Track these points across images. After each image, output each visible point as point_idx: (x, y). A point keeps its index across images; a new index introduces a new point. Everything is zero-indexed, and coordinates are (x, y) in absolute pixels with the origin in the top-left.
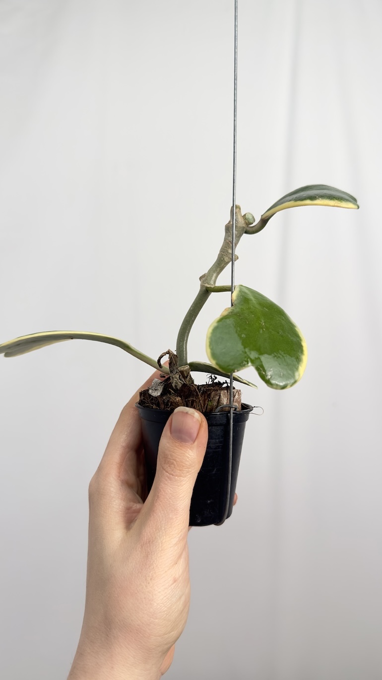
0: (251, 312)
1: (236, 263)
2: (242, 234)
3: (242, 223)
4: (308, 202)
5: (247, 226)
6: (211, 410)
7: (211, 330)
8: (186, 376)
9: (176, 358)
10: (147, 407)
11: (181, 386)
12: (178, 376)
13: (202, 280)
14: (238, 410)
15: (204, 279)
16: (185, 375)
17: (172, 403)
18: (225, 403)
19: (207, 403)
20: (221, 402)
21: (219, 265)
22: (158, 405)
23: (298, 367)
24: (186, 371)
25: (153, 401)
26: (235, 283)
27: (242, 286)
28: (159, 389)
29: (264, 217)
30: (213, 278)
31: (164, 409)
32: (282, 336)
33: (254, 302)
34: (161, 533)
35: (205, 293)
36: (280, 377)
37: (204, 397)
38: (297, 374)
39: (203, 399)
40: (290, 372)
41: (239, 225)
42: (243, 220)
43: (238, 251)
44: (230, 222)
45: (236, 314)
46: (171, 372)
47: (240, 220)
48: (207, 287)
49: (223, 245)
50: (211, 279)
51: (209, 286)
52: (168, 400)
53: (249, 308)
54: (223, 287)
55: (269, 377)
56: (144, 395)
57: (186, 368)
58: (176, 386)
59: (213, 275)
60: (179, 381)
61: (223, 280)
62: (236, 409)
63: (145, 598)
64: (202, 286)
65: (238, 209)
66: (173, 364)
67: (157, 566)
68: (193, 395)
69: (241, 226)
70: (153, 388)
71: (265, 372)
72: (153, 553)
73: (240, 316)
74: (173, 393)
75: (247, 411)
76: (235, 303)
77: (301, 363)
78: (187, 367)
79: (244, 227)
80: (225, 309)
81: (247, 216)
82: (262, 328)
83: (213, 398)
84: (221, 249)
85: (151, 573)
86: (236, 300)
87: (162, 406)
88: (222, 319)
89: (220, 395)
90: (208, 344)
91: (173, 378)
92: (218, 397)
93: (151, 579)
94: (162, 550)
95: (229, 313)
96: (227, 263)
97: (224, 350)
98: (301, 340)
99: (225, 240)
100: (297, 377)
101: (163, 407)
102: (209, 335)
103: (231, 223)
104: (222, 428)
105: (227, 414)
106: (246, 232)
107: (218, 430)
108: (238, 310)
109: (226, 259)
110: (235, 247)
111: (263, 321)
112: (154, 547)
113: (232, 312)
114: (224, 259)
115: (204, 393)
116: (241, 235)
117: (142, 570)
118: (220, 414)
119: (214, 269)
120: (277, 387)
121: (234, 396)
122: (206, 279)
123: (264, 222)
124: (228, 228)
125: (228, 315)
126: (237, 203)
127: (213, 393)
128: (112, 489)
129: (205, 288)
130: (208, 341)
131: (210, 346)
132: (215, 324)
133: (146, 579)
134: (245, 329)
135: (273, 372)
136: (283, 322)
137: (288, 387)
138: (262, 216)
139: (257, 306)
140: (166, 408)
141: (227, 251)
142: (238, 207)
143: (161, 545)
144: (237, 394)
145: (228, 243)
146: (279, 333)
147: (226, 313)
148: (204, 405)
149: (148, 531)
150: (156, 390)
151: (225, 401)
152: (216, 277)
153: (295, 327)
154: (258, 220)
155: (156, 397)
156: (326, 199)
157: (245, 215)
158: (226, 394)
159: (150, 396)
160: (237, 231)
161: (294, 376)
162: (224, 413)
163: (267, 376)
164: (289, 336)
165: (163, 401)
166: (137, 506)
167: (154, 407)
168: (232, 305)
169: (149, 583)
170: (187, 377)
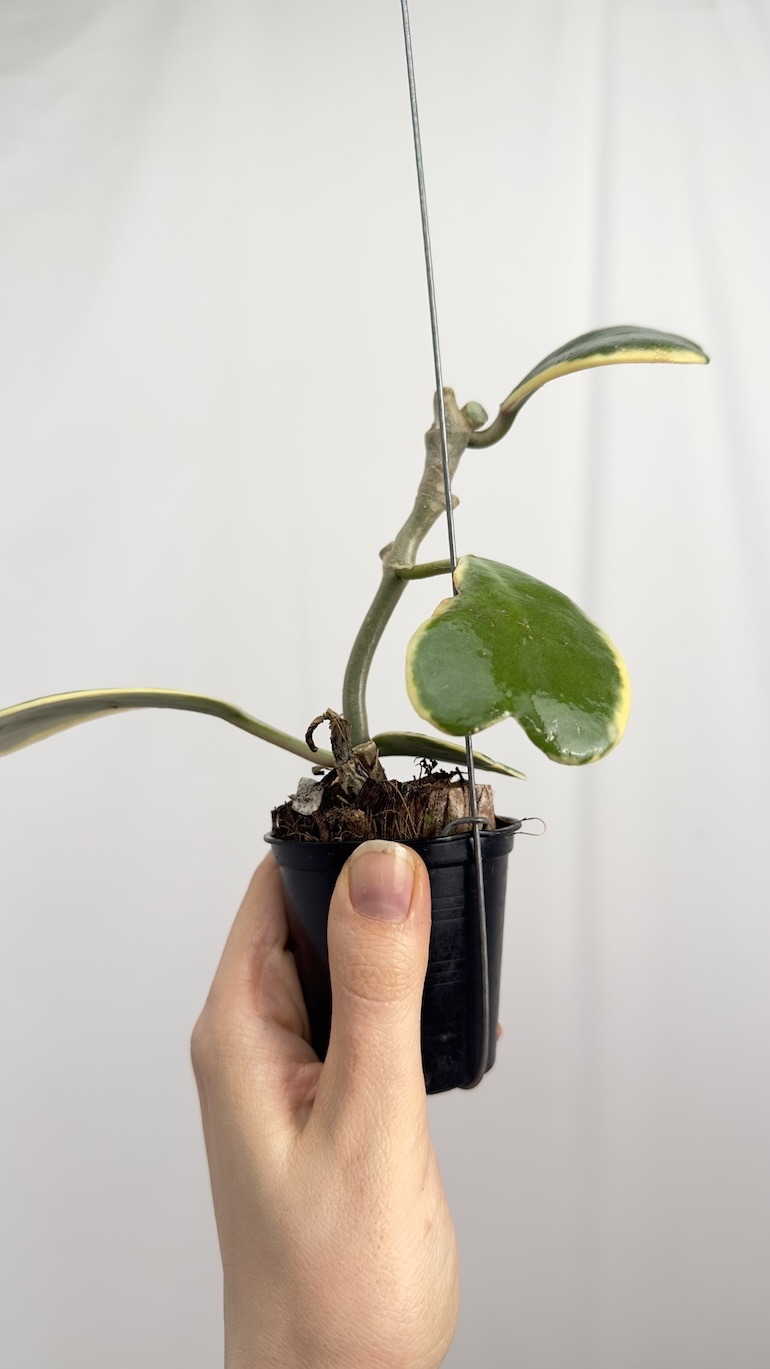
0: (499, 604)
1: (456, 513)
2: (463, 450)
3: (460, 425)
4: (598, 358)
5: (473, 432)
6: (432, 833)
7: (414, 647)
8: (370, 764)
9: (346, 728)
10: (292, 838)
11: (360, 786)
12: (353, 765)
13: (385, 557)
14: (489, 828)
15: (389, 554)
16: (367, 764)
17: (345, 825)
18: (460, 816)
19: (421, 818)
20: (453, 813)
21: (421, 520)
22: (316, 832)
23: (612, 713)
24: (369, 754)
25: (305, 825)
26: (459, 553)
27: (472, 556)
28: (314, 798)
29: (505, 406)
30: (410, 549)
31: (329, 838)
32: (571, 650)
33: (503, 584)
34: (379, 1133)
35: (395, 582)
36: (576, 736)
37: (415, 804)
38: (611, 729)
39: (413, 809)
40: (596, 725)
41: (454, 430)
42: (461, 418)
43: (457, 486)
44: (434, 425)
45: (466, 610)
46: (338, 757)
47: (456, 419)
48: (398, 570)
49: (424, 476)
50: (405, 551)
51: (401, 567)
52: (337, 820)
53: (494, 597)
54: (432, 565)
55: (552, 738)
56: (284, 816)
57: (370, 746)
58: (349, 788)
59: (408, 543)
60: (357, 775)
61: (431, 548)
62: (485, 826)
63: (377, 1282)
64: (387, 569)
65: (449, 397)
66: (339, 739)
67: (387, 1206)
68: (391, 802)
69: (459, 431)
70: (301, 798)
71: (542, 728)
72: (372, 1180)
73: (474, 612)
74: (345, 805)
75: (510, 830)
76: (462, 588)
77: (617, 704)
78: (372, 746)
79: (465, 434)
80: (442, 602)
81: (469, 410)
82: (526, 636)
83: (433, 806)
84: (421, 485)
85: (379, 1223)
86: (462, 582)
87: (325, 834)
88: (436, 623)
89: (448, 799)
90: (411, 675)
91: (342, 771)
92: (445, 804)
93: (381, 1238)
94: (389, 1169)
95: (451, 608)
96: (437, 514)
97: (446, 686)
98: (613, 656)
99: (428, 464)
100: (612, 736)
101: (327, 835)
102: (412, 657)
103: (438, 427)
104: (459, 869)
105: (468, 837)
106: (472, 444)
107: (453, 876)
108: (469, 600)
109: (434, 506)
110: (451, 479)
111: (526, 621)
112: (372, 1166)
113: (456, 607)
114: (428, 506)
115: (413, 796)
116: (460, 453)
117: (356, 1221)
118: (453, 840)
119: (410, 530)
120: (570, 761)
121: (479, 800)
122: (395, 554)
123: (507, 417)
124: (433, 440)
125: (448, 613)
126: (445, 383)
127: (433, 794)
128: (245, 1040)
129: (392, 574)
130: (410, 669)
131: (415, 679)
132: (424, 633)
133: (371, 1240)
134: (489, 639)
135: (560, 726)
136: (570, 621)
137: (595, 758)
138: (502, 405)
139: (510, 591)
140: (335, 836)
141: (434, 489)
142: (448, 392)
143: (384, 1160)
144: (484, 794)
145: (435, 472)
146: (563, 644)
147: (444, 609)
148: (417, 823)
149: (349, 1134)
150: (307, 801)
151: (459, 810)
152: (416, 548)
153: (597, 630)
154: (493, 415)
155: (310, 817)
156: (636, 348)
157: (465, 407)
158: (461, 795)
159: (296, 814)
160: (452, 443)
161: (604, 734)
162: (460, 836)
163: (546, 736)
164: (588, 649)
165: (326, 822)
166: (306, 1070)
167: (308, 836)
168: (456, 593)
169: (379, 1247)
170: (372, 767)
